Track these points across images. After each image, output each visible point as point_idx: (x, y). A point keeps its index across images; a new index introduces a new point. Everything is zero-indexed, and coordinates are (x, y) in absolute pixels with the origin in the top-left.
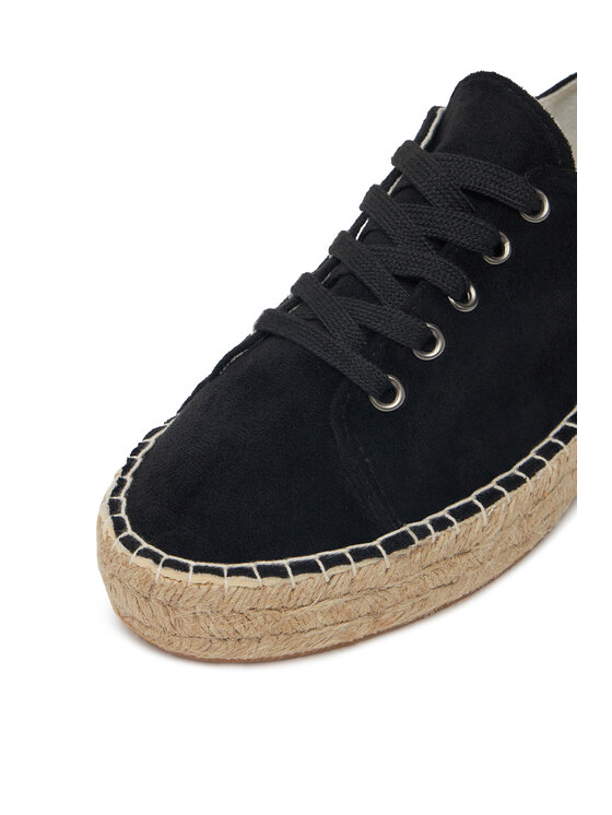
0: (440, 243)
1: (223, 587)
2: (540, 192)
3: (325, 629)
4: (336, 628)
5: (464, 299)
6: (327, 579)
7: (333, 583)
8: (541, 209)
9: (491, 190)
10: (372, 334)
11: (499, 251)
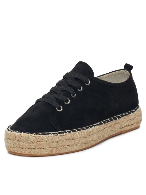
0: (70, 86)
1: (29, 136)
2: (89, 80)
3: (47, 149)
4: (49, 149)
5: (74, 95)
6: (48, 137)
7: (49, 138)
8: (89, 83)
9: (80, 78)
10: (57, 99)
11: (80, 89)
